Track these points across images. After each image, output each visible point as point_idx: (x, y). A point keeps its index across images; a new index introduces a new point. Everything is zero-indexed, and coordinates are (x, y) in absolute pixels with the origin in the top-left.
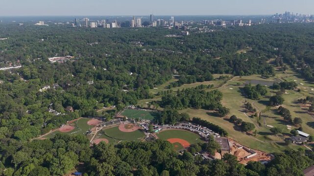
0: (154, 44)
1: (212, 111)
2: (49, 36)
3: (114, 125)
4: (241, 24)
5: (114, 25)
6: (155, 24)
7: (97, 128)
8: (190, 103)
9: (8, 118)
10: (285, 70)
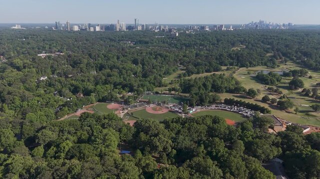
0: (147, 43)
1: (238, 95)
2: (30, 36)
3: (139, 108)
4: (224, 29)
5: (98, 29)
6: (140, 28)
7: (121, 111)
8: (212, 88)
9: (11, 102)
10: (286, 62)
